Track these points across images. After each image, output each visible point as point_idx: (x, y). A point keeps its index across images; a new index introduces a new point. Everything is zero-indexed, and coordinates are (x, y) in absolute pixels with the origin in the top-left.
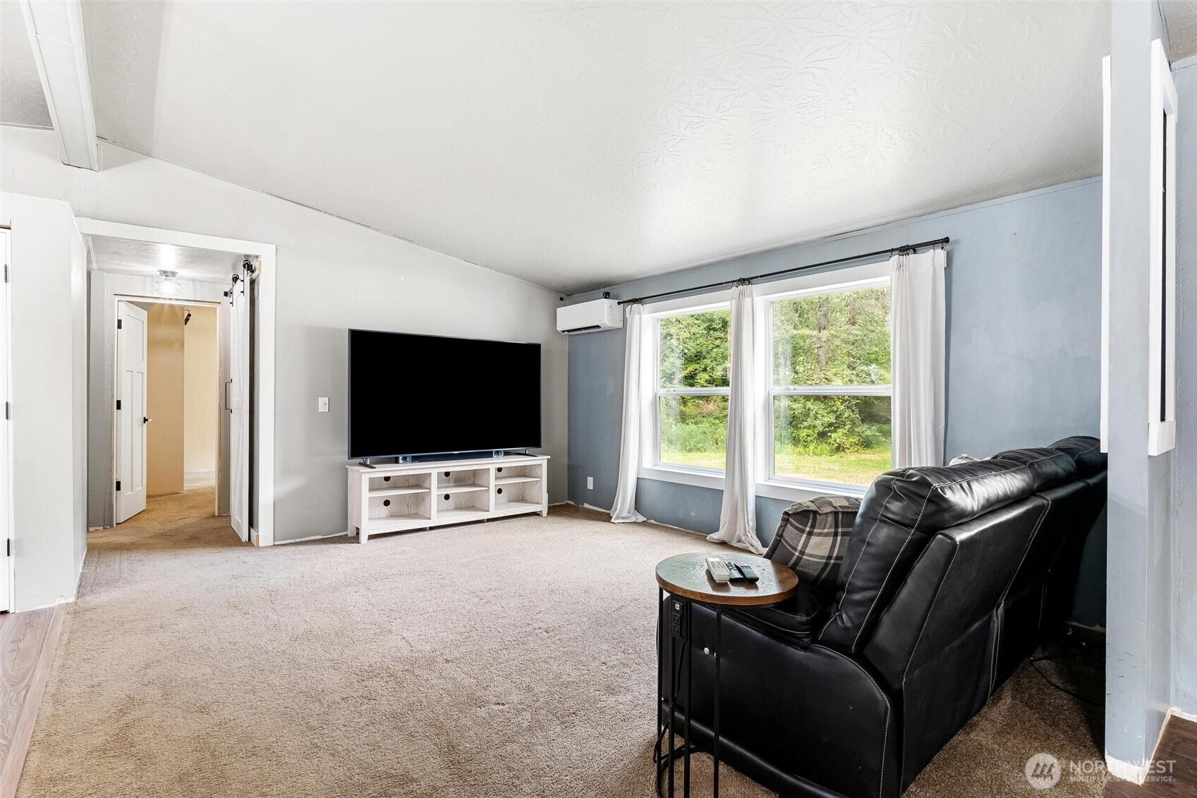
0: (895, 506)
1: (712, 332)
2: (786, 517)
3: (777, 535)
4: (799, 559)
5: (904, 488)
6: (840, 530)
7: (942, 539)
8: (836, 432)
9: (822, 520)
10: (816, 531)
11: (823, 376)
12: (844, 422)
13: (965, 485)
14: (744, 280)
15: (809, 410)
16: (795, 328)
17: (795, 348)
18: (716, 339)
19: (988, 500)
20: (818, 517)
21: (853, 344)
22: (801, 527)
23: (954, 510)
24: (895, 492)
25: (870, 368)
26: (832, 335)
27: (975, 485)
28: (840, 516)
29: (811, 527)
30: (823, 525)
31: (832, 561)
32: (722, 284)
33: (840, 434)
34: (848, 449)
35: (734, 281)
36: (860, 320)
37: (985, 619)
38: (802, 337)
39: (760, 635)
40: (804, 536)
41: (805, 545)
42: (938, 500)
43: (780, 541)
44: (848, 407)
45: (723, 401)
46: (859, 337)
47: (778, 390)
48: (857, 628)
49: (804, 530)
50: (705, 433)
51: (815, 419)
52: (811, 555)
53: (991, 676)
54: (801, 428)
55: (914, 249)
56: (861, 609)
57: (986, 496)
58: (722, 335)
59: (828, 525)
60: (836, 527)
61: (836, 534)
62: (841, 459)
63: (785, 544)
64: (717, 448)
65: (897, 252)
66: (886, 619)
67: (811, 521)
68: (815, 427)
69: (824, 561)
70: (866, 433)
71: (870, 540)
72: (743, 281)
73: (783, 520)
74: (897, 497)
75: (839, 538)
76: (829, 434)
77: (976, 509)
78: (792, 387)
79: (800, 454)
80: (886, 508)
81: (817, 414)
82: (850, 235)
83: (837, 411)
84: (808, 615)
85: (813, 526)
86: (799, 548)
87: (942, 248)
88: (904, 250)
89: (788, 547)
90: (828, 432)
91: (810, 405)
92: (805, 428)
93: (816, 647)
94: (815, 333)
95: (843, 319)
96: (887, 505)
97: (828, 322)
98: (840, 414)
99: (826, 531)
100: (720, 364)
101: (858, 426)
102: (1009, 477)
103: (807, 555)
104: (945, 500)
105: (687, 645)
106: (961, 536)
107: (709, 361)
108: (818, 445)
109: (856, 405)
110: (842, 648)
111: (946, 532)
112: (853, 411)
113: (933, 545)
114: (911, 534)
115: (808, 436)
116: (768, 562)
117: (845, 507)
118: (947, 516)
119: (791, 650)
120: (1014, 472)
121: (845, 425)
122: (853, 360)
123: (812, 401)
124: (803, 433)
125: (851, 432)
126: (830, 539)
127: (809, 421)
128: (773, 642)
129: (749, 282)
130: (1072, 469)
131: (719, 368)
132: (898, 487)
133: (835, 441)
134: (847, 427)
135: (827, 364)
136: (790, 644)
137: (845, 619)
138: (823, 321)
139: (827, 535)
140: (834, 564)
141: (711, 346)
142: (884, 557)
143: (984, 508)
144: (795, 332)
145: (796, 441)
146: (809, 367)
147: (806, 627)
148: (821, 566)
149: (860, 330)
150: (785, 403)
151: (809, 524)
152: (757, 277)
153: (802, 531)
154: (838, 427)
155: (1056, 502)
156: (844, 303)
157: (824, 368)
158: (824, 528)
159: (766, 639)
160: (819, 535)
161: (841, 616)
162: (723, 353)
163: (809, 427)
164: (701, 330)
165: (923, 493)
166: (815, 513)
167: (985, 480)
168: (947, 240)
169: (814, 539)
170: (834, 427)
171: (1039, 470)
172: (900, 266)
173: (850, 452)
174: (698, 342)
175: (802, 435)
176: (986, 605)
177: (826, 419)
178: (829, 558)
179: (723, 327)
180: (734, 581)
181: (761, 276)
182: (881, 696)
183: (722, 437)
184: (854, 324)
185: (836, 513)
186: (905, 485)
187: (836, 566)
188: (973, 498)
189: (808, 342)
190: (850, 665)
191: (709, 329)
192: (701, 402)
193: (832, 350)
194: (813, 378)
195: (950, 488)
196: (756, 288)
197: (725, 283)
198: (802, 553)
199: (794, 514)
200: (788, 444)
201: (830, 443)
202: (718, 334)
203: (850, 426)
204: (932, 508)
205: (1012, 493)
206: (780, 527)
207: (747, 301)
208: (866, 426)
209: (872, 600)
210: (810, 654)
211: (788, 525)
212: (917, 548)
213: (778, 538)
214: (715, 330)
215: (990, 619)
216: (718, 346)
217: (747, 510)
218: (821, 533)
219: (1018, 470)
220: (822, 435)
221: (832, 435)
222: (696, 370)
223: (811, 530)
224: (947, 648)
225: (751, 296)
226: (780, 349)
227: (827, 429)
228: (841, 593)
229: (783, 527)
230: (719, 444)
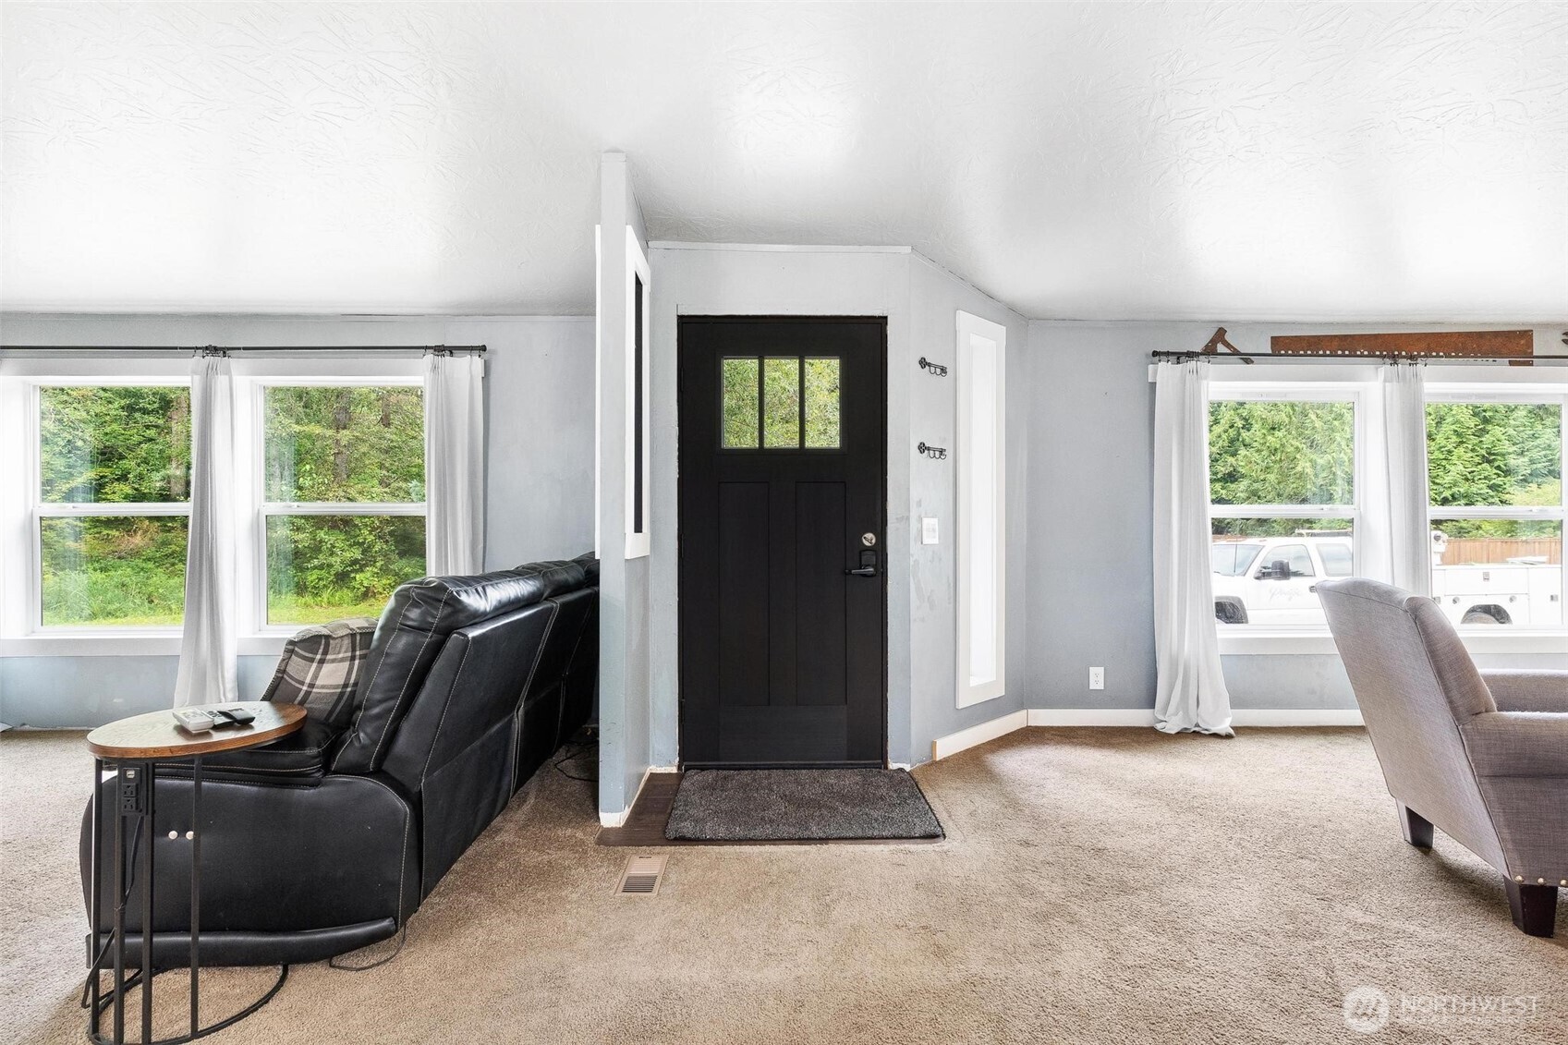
0: (414, 614)
1: (137, 415)
2: (290, 647)
3: (278, 671)
4: (308, 693)
5: (424, 595)
6: (358, 653)
7: (456, 638)
8: (362, 571)
9: (336, 644)
10: (329, 657)
11: (343, 494)
12: (374, 557)
13: (480, 589)
14: (216, 349)
15: (321, 541)
16: (297, 423)
17: (298, 452)
18: (148, 427)
19: (500, 602)
20: (331, 641)
21: (387, 452)
22: (310, 655)
23: (469, 610)
24: (414, 599)
25: (411, 485)
26: (357, 437)
27: (489, 590)
28: (358, 637)
29: (323, 654)
30: (338, 649)
31: (349, 689)
32: (176, 348)
33: (368, 574)
34: (381, 593)
35: (197, 348)
36: (396, 419)
37: (506, 720)
38: (309, 437)
39: (255, 789)
40: (315, 665)
41: (316, 676)
42: (454, 603)
43: (283, 677)
44: (380, 537)
45: (162, 531)
46: (395, 444)
47: (276, 508)
48: (375, 743)
49: (314, 659)
50: (123, 585)
51: (331, 555)
52: (323, 687)
53: (511, 778)
54: (308, 569)
55: (451, 350)
56: (377, 723)
57: (499, 598)
58: (161, 422)
59: (343, 650)
60: (354, 650)
61: (353, 658)
62: (370, 609)
63: (290, 681)
64: (150, 608)
65: (432, 351)
66: (406, 727)
67: (322, 647)
68: (330, 566)
69: (339, 690)
70: (405, 571)
71: (389, 651)
72: (213, 350)
73: (287, 651)
74: (416, 605)
75: (357, 662)
76: (353, 575)
77: (488, 610)
78: (296, 504)
79: (307, 605)
80: (405, 616)
81: (334, 547)
82: (373, 318)
83: (364, 543)
84: (319, 747)
85: (325, 652)
86: (308, 681)
87: (480, 356)
88: (440, 350)
89: (293, 683)
90: (352, 571)
91: (322, 535)
92: (315, 568)
93: (330, 778)
94: (329, 433)
95: (374, 417)
96: (407, 613)
97: (350, 419)
98: (369, 547)
99: (341, 656)
100: (158, 471)
101: (394, 563)
102: (521, 583)
103: (317, 688)
104: (460, 602)
105: (148, 819)
106: (474, 633)
107: (133, 463)
108: (336, 591)
109: (391, 533)
110: (357, 770)
111: (460, 630)
112: (387, 541)
113: (449, 644)
114: (427, 639)
115: (320, 579)
116: (266, 704)
117: (363, 628)
118: (461, 617)
119: (297, 792)
120: (527, 578)
121: (375, 562)
122: (387, 474)
123: (326, 529)
124: (312, 577)
125: (385, 571)
126: (347, 664)
127: (322, 559)
128: (274, 791)
129: (224, 353)
130: (581, 578)
131: (156, 476)
132: (418, 594)
133: (361, 584)
134: (378, 564)
135: (348, 477)
136: (298, 786)
137: (363, 737)
138: (342, 416)
139: (342, 660)
140: (351, 692)
141: (136, 438)
142: (403, 664)
143: (496, 609)
144: (297, 428)
145: (301, 589)
146: (320, 481)
147: (318, 760)
148: (335, 698)
149: (396, 434)
150: (283, 532)
151: (321, 651)
152: (239, 349)
153: (312, 660)
154: (366, 565)
155: (564, 605)
156: (373, 396)
157: (344, 483)
158: (339, 653)
159: (264, 790)
160: (333, 661)
161: (358, 736)
162: (161, 451)
163: (321, 567)
164: (115, 409)
165: (440, 597)
166: (328, 637)
167: (499, 585)
168: (483, 348)
169: (326, 668)
170: (358, 565)
171: (551, 578)
172: (435, 368)
173: (383, 598)
174: (108, 430)
175: (310, 579)
176: (507, 706)
177: (348, 555)
178: (346, 686)
179: (161, 408)
180: (217, 728)
181: (245, 349)
182: (402, 805)
183: (161, 591)
184: (388, 425)
185: (353, 635)
186: (423, 591)
187: (353, 693)
188: (486, 600)
189: (318, 444)
190: (368, 784)
191: (131, 409)
192: (114, 533)
193: (357, 459)
194: (326, 496)
195: (466, 591)
196: (236, 364)
197: (181, 348)
198: (312, 686)
199: (302, 641)
200: (287, 593)
201: (354, 588)
202: (151, 419)
203: (383, 563)
204: (448, 610)
205: (523, 596)
206: (283, 660)
207: (221, 382)
208: (404, 561)
209: (390, 710)
210: (322, 789)
211: (293, 656)
212: (436, 649)
213: (280, 675)
214: (145, 411)
215: (511, 721)
216: (151, 440)
217: (223, 677)
218: (335, 659)
219: (532, 577)
220: (342, 578)
221: (358, 576)
222: (102, 477)
223: (323, 657)
224: (469, 748)
225: (228, 372)
226: (273, 452)
227: (349, 569)
228: (358, 713)
229: (286, 661)
230: (156, 601)
